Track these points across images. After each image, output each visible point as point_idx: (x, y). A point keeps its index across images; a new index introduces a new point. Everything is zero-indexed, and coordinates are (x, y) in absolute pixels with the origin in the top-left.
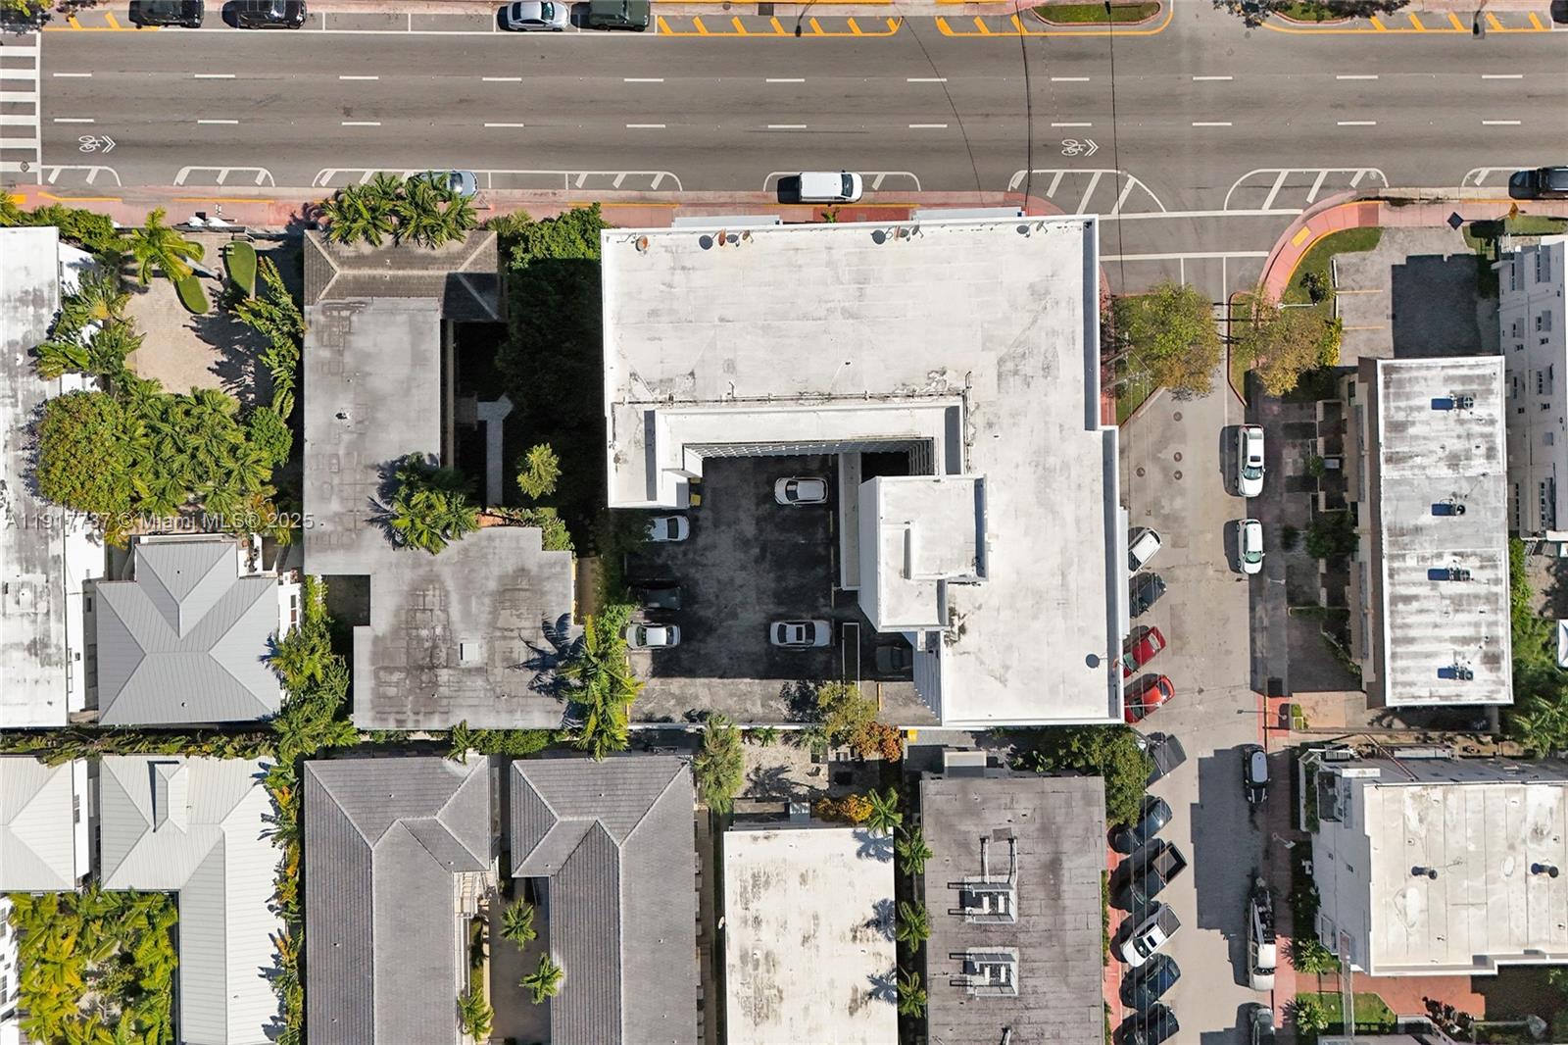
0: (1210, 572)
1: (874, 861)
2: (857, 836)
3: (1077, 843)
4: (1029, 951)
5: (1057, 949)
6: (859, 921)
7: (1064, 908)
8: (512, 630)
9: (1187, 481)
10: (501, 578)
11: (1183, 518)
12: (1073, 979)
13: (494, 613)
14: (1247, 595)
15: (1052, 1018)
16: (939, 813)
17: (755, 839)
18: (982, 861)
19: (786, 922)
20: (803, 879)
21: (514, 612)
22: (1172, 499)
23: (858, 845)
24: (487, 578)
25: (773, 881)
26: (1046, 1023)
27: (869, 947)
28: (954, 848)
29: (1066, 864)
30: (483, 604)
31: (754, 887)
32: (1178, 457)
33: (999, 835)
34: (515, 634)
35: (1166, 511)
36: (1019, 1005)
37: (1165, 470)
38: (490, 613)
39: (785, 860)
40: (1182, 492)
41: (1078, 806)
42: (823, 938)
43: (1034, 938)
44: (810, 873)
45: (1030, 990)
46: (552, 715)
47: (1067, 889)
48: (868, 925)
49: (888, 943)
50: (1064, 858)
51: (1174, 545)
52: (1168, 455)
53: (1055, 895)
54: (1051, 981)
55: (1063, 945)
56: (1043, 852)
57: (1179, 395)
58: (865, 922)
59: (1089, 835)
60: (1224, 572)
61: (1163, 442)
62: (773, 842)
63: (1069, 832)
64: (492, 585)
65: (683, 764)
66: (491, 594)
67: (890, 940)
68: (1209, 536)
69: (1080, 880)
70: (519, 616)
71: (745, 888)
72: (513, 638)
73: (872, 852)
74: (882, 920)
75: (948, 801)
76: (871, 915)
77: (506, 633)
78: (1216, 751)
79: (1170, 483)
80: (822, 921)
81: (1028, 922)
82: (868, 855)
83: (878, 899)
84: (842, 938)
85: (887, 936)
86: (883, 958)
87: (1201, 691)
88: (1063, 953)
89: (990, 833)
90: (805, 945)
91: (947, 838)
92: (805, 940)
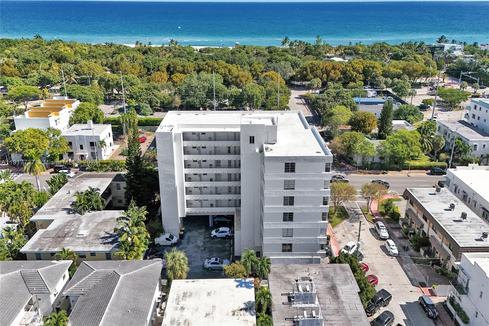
1: (245, 289)
2: (236, 281)
5: (343, 316)
6: (236, 308)
7: (342, 302)
10: (104, 220)
13: (97, 226)
14: (397, 262)
16: (275, 273)
17: (188, 282)
19: (198, 309)
20: (209, 294)
23: (238, 284)
24: (99, 219)
25: (193, 295)
27: (242, 318)
28: (283, 283)
31: (183, 297)
32: (356, 233)
33: (304, 279)
34: (103, 230)
38: (95, 226)
39: (200, 288)
43: (330, 312)
44: (213, 292)
46: (107, 248)
48: (241, 310)
49: (251, 316)
50: (337, 286)
52: (352, 232)
53: (336, 297)
56: (328, 284)
58: (240, 309)
59: (347, 280)
62: (195, 283)
64: (100, 221)
67: (252, 315)
69: (348, 293)
71: (179, 297)
73: (243, 286)
74: (248, 308)
75: (278, 270)
76: (243, 306)
77: (99, 230)
80: (217, 308)
81: (325, 307)
82: (241, 286)
83: (247, 301)
84: (227, 314)
85: (251, 314)
86: (249, 322)
89: (300, 278)
90: (207, 317)
91: (279, 280)
92: (207, 315)
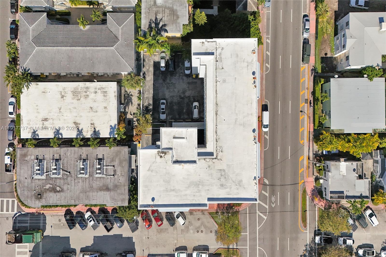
0: (176, 242)
1: (109, 131)
2: (115, 125)
3: (113, 197)
4: (88, 180)
5: (88, 190)
6: (96, 125)
7: (98, 192)
8: (164, 14)
9: (196, 234)
10: (176, 10)
11: (188, 233)
12: (81, 195)
13: (169, 8)
14: (170, 253)
15: (72, 188)
16: (120, 152)
17: (115, 92)
18: (109, 166)
19: (95, 102)
20: (105, 108)
21: (169, 14)
22: (192, 229)
23: (113, 126)
24: (177, 6)
25: (105, 98)
26: (71, 186)
28: (112, 157)
29: (108, 193)
30: (170, 4)
31: (104, 91)
32: (202, 232)
33: (115, 171)
34: (164, 15)
35: (190, 228)
36: (76, 177)
37: (199, 227)
38: (168, 7)
39: (110, 102)
40: (194, 233)
41: (121, 197)
42: (92, 114)
43: (91, 182)
44: (107, 110)
45: (79, 181)
46: (144, 26)
47: (102, 193)
48: (94, 128)
49: (90, 135)
50: (109, 192)
51: (182, 230)
52: (202, 228)
53: (101, 189)
54: (81, 188)
55: (89, 192)
56: (111, 186)
57: (216, 232)
59: (115, 200)
60: (175, 246)
61: (205, 227)
62: (114, 98)
63: (115, 194)
64: (175, 7)
65: (132, 69)
66: (173, 7)
67: (91, 135)
68: (184, 241)
69: (104, 197)
70: (167, 16)
71: (103, 89)
72: (162, 14)
73: (112, 130)
74: (95, 133)
75: (123, 155)
76: (97, 130)
77: (164, 12)
78: (134, 242)
79: (196, 229)
80: (95, 114)
81: (95, 180)
82: (111, 129)
83: (100, 132)
84: (92, 120)
85: (92, 135)
86: (87, 133)
87: (148, 238)
88: (87, 192)
89: (116, 168)
90: (90, 108)
91: (114, 154)
92: (91, 108)
